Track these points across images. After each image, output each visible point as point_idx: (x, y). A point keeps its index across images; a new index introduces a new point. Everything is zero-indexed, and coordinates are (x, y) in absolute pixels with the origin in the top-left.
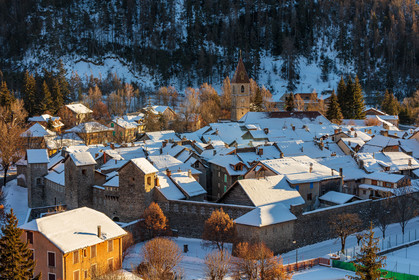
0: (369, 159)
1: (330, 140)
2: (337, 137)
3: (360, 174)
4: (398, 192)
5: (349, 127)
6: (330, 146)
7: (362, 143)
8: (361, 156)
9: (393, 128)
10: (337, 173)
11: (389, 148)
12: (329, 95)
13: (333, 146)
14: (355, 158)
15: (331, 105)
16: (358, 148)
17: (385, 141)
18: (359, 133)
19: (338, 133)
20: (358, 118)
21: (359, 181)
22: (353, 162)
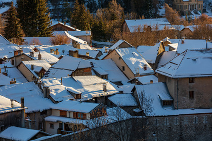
0: (56, 86)
1: (8, 64)
2: (17, 59)
3: (45, 105)
4: (92, 124)
5: (32, 47)
6: (10, 71)
7: (47, 66)
8: (47, 82)
9: (84, 46)
10: (18, 105)
11: (80, 72)
12: (7, 8)
13: (12, 71)
14: (40, 85)
15: (10, 20)
16: (43, 73)
17: (75, 63)
18: (44, 55)
19: (18, 55)
20: (42, 35)
21: (45, 113)
22: (37, 90)
